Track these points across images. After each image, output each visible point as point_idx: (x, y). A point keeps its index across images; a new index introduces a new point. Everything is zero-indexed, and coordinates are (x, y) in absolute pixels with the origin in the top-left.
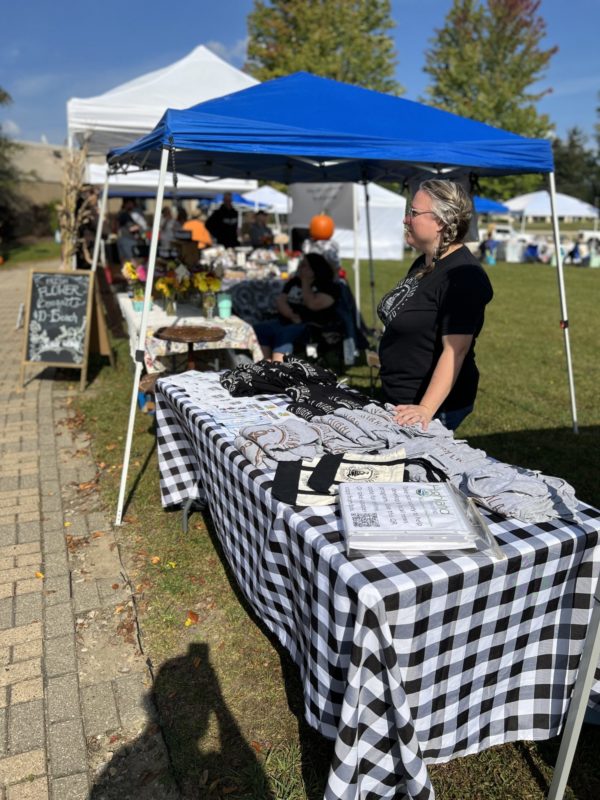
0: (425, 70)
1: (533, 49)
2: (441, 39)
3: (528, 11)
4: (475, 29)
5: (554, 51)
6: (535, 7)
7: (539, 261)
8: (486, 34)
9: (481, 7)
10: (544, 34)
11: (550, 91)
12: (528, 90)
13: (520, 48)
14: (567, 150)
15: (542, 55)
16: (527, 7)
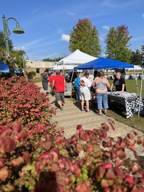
0: (105, 42)
1: (127, 37)
2: (108, 36)
3: (125, 30)
4: (115, 34)
5: (131, 37)
6: (127, 29)
7: (132, 79)
8: (117, 35)
9: (116, 30)
10: (129, 34)
11: (131, 45)
12: (126, 45)
13: (124, 37)
14: (136, 54)
15: (129, 38)
16: (125, 29)
